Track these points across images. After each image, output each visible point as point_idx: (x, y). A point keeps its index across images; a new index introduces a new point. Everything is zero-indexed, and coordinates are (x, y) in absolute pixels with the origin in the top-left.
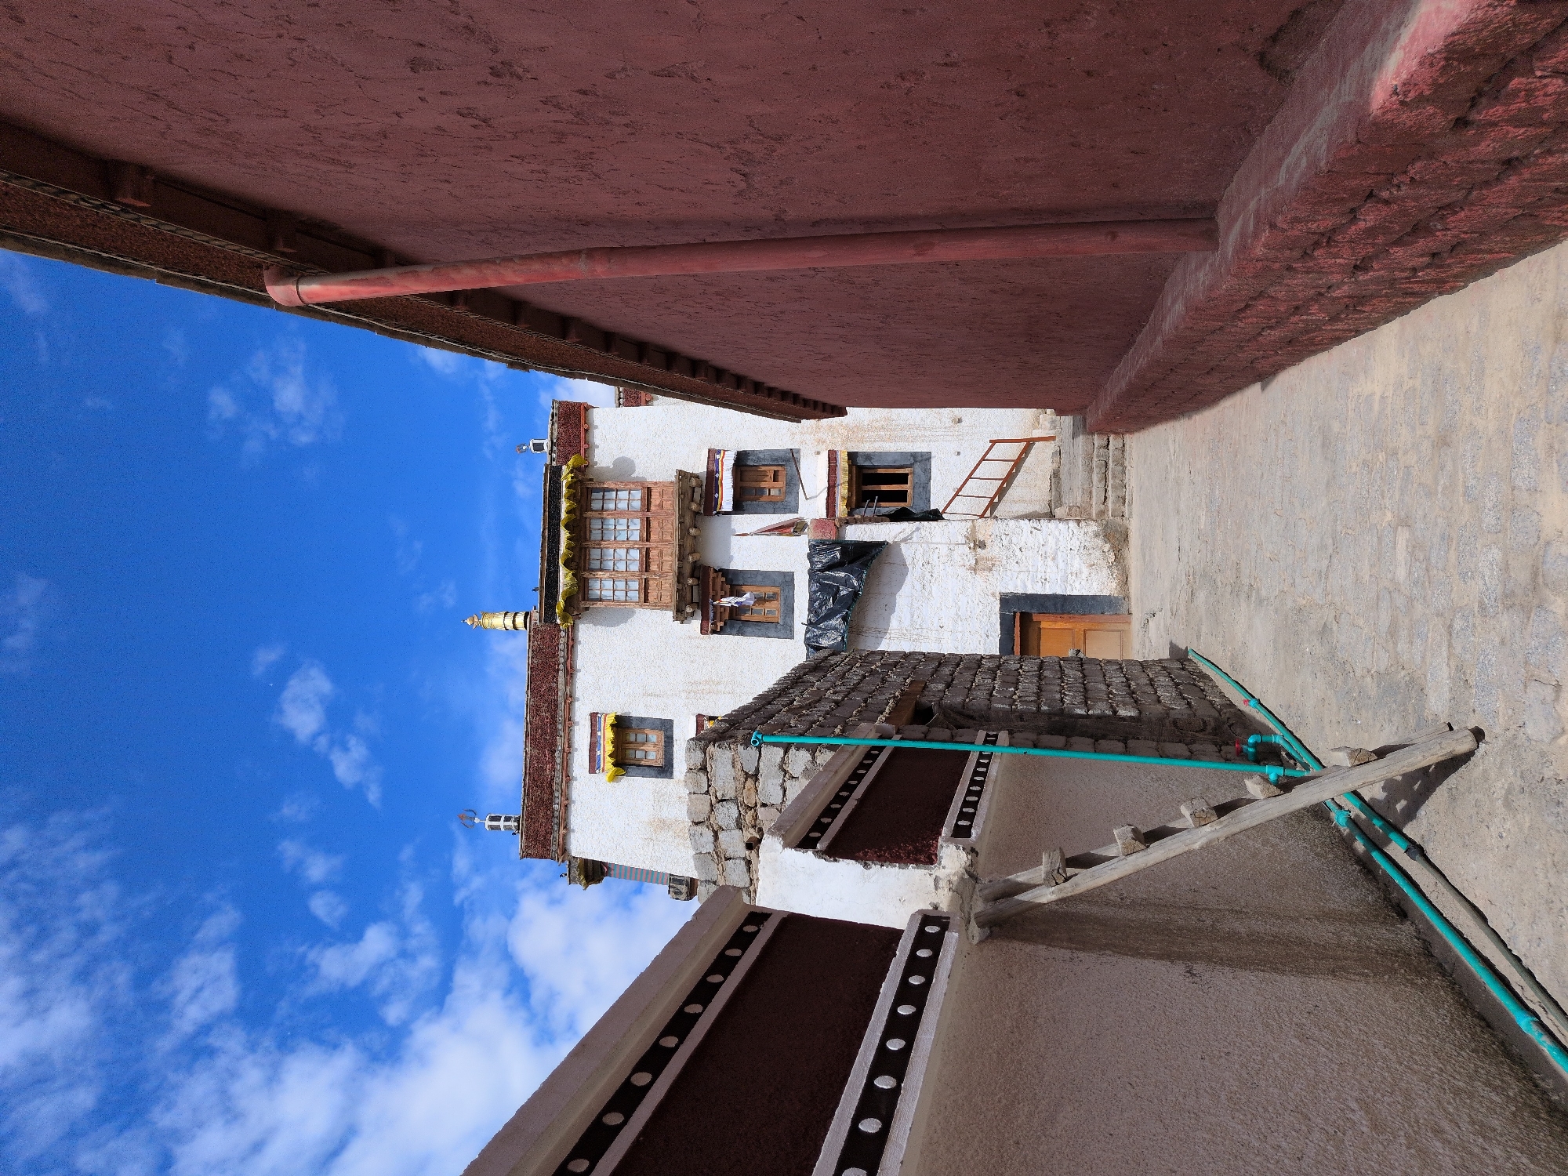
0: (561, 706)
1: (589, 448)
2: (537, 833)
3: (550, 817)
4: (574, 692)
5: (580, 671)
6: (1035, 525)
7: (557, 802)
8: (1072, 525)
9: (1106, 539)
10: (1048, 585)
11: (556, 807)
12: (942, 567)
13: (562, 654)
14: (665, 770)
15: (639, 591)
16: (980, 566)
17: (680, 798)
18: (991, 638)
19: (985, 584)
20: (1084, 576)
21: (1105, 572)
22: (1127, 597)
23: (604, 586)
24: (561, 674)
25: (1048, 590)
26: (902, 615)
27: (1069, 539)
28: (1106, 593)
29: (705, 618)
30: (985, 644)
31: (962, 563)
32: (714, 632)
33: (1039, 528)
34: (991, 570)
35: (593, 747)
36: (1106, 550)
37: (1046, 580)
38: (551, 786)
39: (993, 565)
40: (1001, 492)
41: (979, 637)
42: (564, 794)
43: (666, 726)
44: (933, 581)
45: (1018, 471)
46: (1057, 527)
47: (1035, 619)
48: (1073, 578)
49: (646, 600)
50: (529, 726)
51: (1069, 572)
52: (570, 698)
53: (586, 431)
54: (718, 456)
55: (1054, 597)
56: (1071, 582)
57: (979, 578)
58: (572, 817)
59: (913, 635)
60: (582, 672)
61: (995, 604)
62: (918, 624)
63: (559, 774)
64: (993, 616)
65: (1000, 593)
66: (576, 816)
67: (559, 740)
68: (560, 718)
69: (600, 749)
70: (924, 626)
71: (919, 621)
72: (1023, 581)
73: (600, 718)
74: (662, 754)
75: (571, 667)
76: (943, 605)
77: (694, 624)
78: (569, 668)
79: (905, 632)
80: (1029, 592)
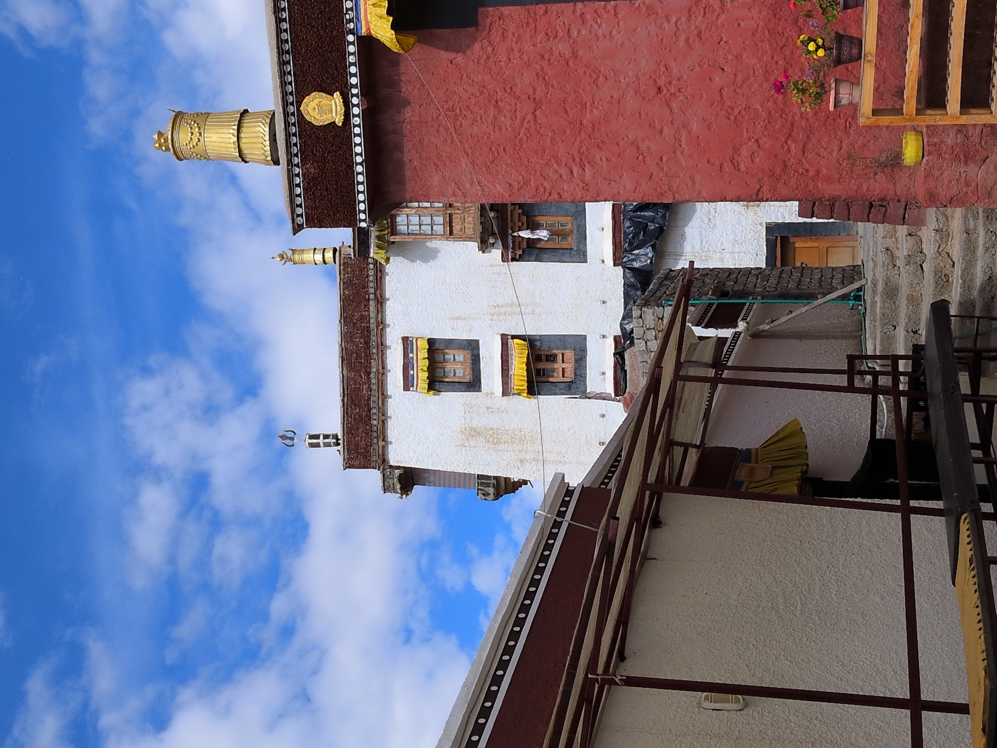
0: (374, 333)
2: (357, 445)
3: (368, 433)
4: (384, 320)
5: (388, 299)
7: (375, 418)
11: (374, 422)
12: (722, 205)
13: (372, 285)
14: (474, 384)
15: (444, 224)
17: (488, 408)
18: (759, 256)
19: (755, 217)
23: (410, 221)
24: (372, 303)
26: (694, 242)
29: (505, 247)
30: (755, 260)
32: (513, 259)
34: (759, 206)
35: (406, 367)
38: (368, 405)
41: (751, 256)
42: (380, 410)
43: (472, 347)
44: (716, 216)
47: (791, 241)
49: (451, 233)
50: (344, 351)
52: (382, 325)
55: (805, 224)
57: (751, 212)
58: (389, 431)
59: (702, 256)
60: (391, 300)
61: (762, 231)
62: (706, 248)
63: (375, 393)
64: (761, 240)
65: (766, 223)
66: (392, 429)
67: (373, 363)
68: (374, 343)
69: (413, 369)
70: (711, 249)
71: (707, 246)
72: (782, 214)
73: (412, 341)
74: (468, 371)
75: (381, 297)
76: (724, 234)
77: (496, 253)
78: (379, 298)
79: (696, 254)
80: (787, 222)
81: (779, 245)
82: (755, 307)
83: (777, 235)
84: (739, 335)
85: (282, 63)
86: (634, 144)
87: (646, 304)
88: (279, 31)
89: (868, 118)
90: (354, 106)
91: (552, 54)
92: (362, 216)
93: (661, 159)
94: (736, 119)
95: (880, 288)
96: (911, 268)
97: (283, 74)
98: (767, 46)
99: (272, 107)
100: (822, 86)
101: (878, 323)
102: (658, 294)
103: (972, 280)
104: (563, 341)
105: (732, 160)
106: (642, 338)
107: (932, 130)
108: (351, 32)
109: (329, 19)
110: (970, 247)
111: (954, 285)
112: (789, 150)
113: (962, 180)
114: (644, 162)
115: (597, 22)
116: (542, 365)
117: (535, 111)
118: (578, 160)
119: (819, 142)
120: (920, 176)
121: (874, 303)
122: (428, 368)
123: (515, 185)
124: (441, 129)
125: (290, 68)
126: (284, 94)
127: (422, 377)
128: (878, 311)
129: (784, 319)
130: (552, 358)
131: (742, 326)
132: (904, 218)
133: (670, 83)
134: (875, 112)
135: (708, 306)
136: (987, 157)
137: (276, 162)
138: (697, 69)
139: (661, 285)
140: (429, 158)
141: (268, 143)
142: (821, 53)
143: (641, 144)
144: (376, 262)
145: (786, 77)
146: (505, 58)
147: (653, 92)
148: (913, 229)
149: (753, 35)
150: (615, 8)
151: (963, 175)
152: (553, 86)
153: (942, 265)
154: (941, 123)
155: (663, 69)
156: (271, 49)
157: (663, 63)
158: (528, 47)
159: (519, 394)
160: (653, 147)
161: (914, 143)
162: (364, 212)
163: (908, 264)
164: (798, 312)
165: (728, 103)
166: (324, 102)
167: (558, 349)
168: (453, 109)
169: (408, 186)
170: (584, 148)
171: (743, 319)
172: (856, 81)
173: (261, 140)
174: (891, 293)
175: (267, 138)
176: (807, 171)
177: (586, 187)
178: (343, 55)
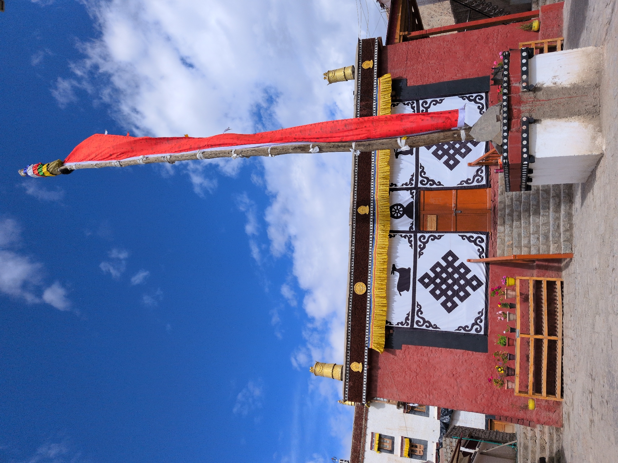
0: (363, 429)
3: (358, 462)
4: (367, 426)
5: (369, 419)
7: (360, 457)
13: (364, 414)
14: (392, 451)
17: (395, 460)
18: (483, 425)
24: (364, 420)
29: (405, 408)
32: (407, 413)
35: (372, 442)
38: (359, 453)
42: (363, 455)
43: (392, 439)
49: (389, 402)
50: (354, 434)
60: (370, 420)
63: (361, 449)
67: (362, 439)
68: (363, 433)
73: (374, 434)
74: (391, 447)
77: (402, 410)
78: (366, 418)
81: (489, 422)
82: (481, 443)
83: (489, 418)
84: (476, 453)
85: (347, 353)
86: (445, 390)
87: (447, 437)
88: (347, 344)
89: (517, 394)
90: (365, 367)
91: (422, 360)
92: (364, 400)
93: (453, 396)
94: (476, 387)
95: (522, 445)
96: (532, 441)
97: (347, 356)
98: (486, 367)
99: (342, 364)
100: (503, 382)
101: (522, 457)
102: (451, 433)
103: (553, 450)
104: (420, 441)
105: (475, 400)
106: (445, 448)
107: (538, 400)
108: (367, 346)
109: (361, 342)
110: (551, 439)
111: (547, 450)
112: (493, 399)
113: (548, 417)
114: (448, 396)
115: (436, 353)
116: (413, 448)
117: (416, 376)
118: (428, 392)
119: (502, 398)
120: (534, 413)
121: (520, 450)
122: (378, 444)
123: (409, 398)
124: (389, 378)
125: (349, 354)
126: (347, 361)
127: (376, 447)
128: (522, 453)
129: (491, 449)
130: (416, 447)
131: (477, 449)
132: (529, 424)
133: (457, 374)
134: (520, 392)
135: (467, 441)
136: (556, 411)
137: (342, 380)
138: (465, 370)
139: (452, 430)
140: (384, 385)
141: (340, 374)
142: (503, 372)
143: (447, 391)
144: (366, 407)
145: (492, 377)
146: (409, 359)
147: (451, 375)
148: (532, 428)
149: (482, 363)
150: (441, 350)
151: (548, 415)
152: (422, 369)
153: (542, 442)
154: (540, 398)
155: (455, 369)
156: (345, 348)
157: (455, 367)
158: (415, 357)
159: (405, 457)
160: (451, 392)
161: (532, 403)
162: (365, 399)
163: (531, 439)
164: (495, 448)
165: (474, 382)
166: (357, 365)
167: (419, 444)
168: (393, 372)
169: (378, 393)
170: (430, 389)
171: (478, 447)
172: (513, 382)
173: (338, 373)
174: (526, 448)
175: (340, 373)
176: (498, 406)
177: (430, 401)
178: (364, 353)
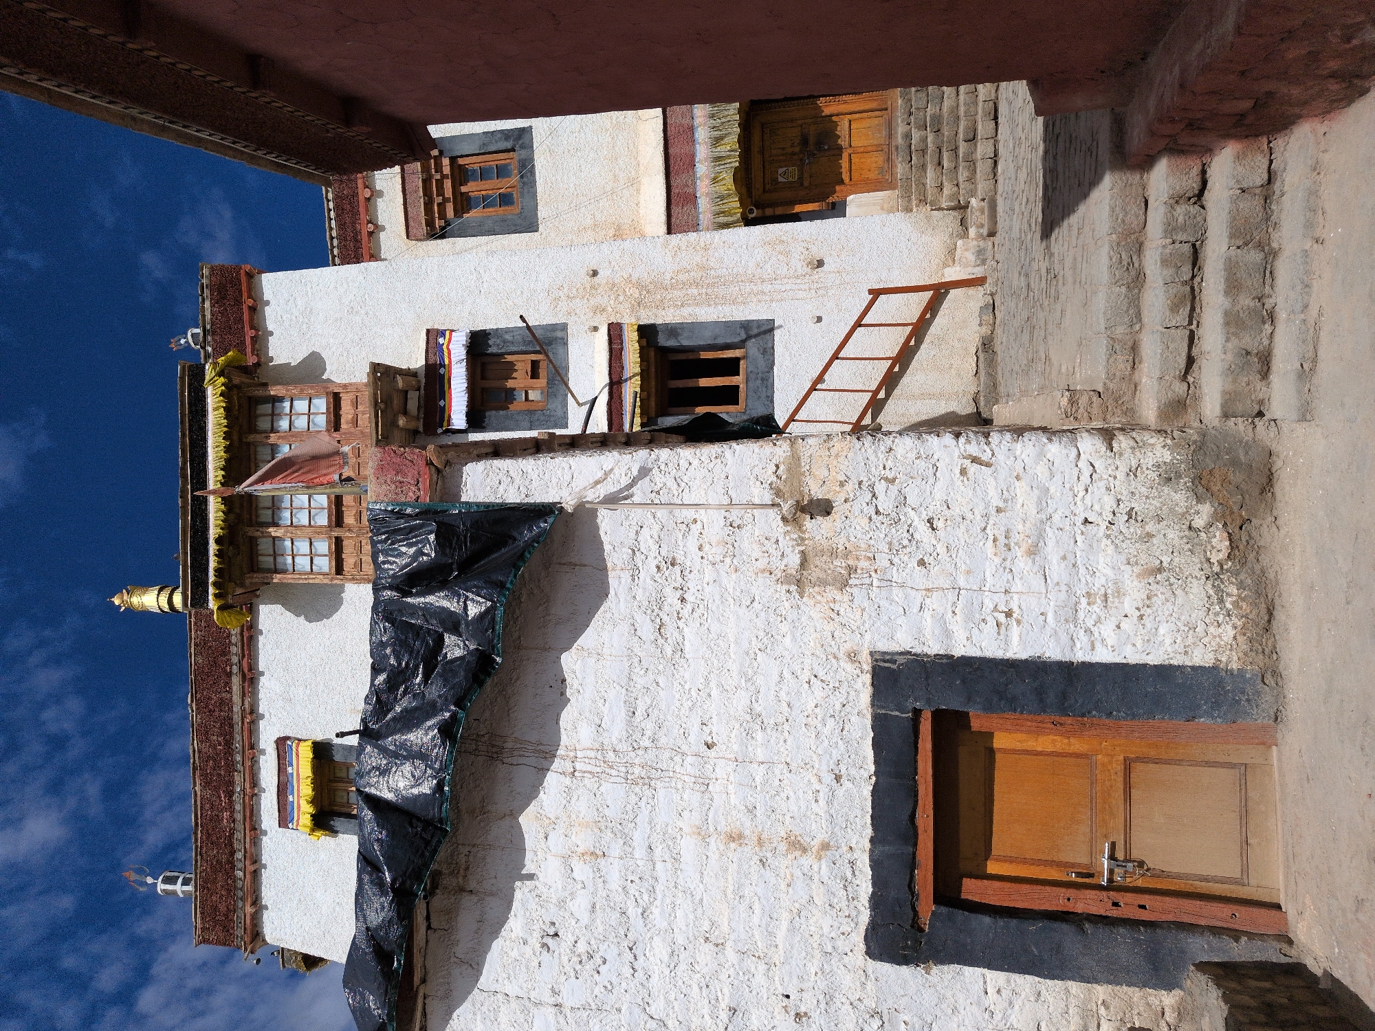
0: (239, 727)
1: (260, 337)
2: (215, 909)
3: (231, 890)
4: (255, 707)
5: (264, 674)
6: (973, 449)
7: (240, 867)
8: (1089, 445)
9: (1201, 490)
10: (1015, 631)
11: (240, 874)
12: (709, 574)
13: (234, 649)
15: (328, 556)
16: (814, 573)
18: (847, 785)
19: (829, 627)
20: (1128, 606)
21: (1198, 591)
22: (1271, 673)
23: (298, 550)
24: (236, 680)
25: (1017, 647)
26: (605, 710)
27: (1080, 488)
28: (1201, 657)
30: (829, 803)
31: (761, 564)
33: (985, 457)
34: (844, 584)
35: (283, 789)
36: (1199, 522)
37: (1009, 614)
39: (851, 570)
40: (890, 381)
41: (814, 780)
42: (249, 854)
44: (685, 613)
45: (919, 342)
46: (1041, 454)
47: (976, 724)
48: (1097, 608)
50: (197, 754)
51: (1080, 590)
52: (253, 716)
53: (253, 309)
54: (441, 340)
55: (1035, 669)
56: (1090, 623)
57: (813, 609)
58: (263, 888)
59: (632, 765)
60: (268, 677)
61: (859, 685)
62: (648, 733)
63: (240, 826)
64: (854, 719)
65: (872, 654)
66: (268, 886)
67: (237, 778)
68: (237, 745)
69: (292, 794)
70: (663, 741)
71: (649, 726)
72: (941, 621)
73: (291, 746)
75: (250, 669)
76: (713, 684)
78: (246, 670)
79: (611, 756)
80: (958, 652)
81: (926, 743)
83: (918, 705)
127: (305, 813)
